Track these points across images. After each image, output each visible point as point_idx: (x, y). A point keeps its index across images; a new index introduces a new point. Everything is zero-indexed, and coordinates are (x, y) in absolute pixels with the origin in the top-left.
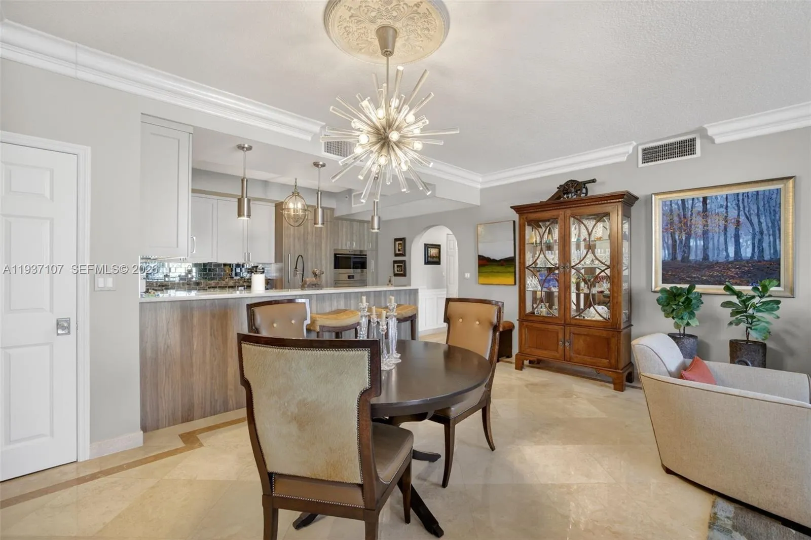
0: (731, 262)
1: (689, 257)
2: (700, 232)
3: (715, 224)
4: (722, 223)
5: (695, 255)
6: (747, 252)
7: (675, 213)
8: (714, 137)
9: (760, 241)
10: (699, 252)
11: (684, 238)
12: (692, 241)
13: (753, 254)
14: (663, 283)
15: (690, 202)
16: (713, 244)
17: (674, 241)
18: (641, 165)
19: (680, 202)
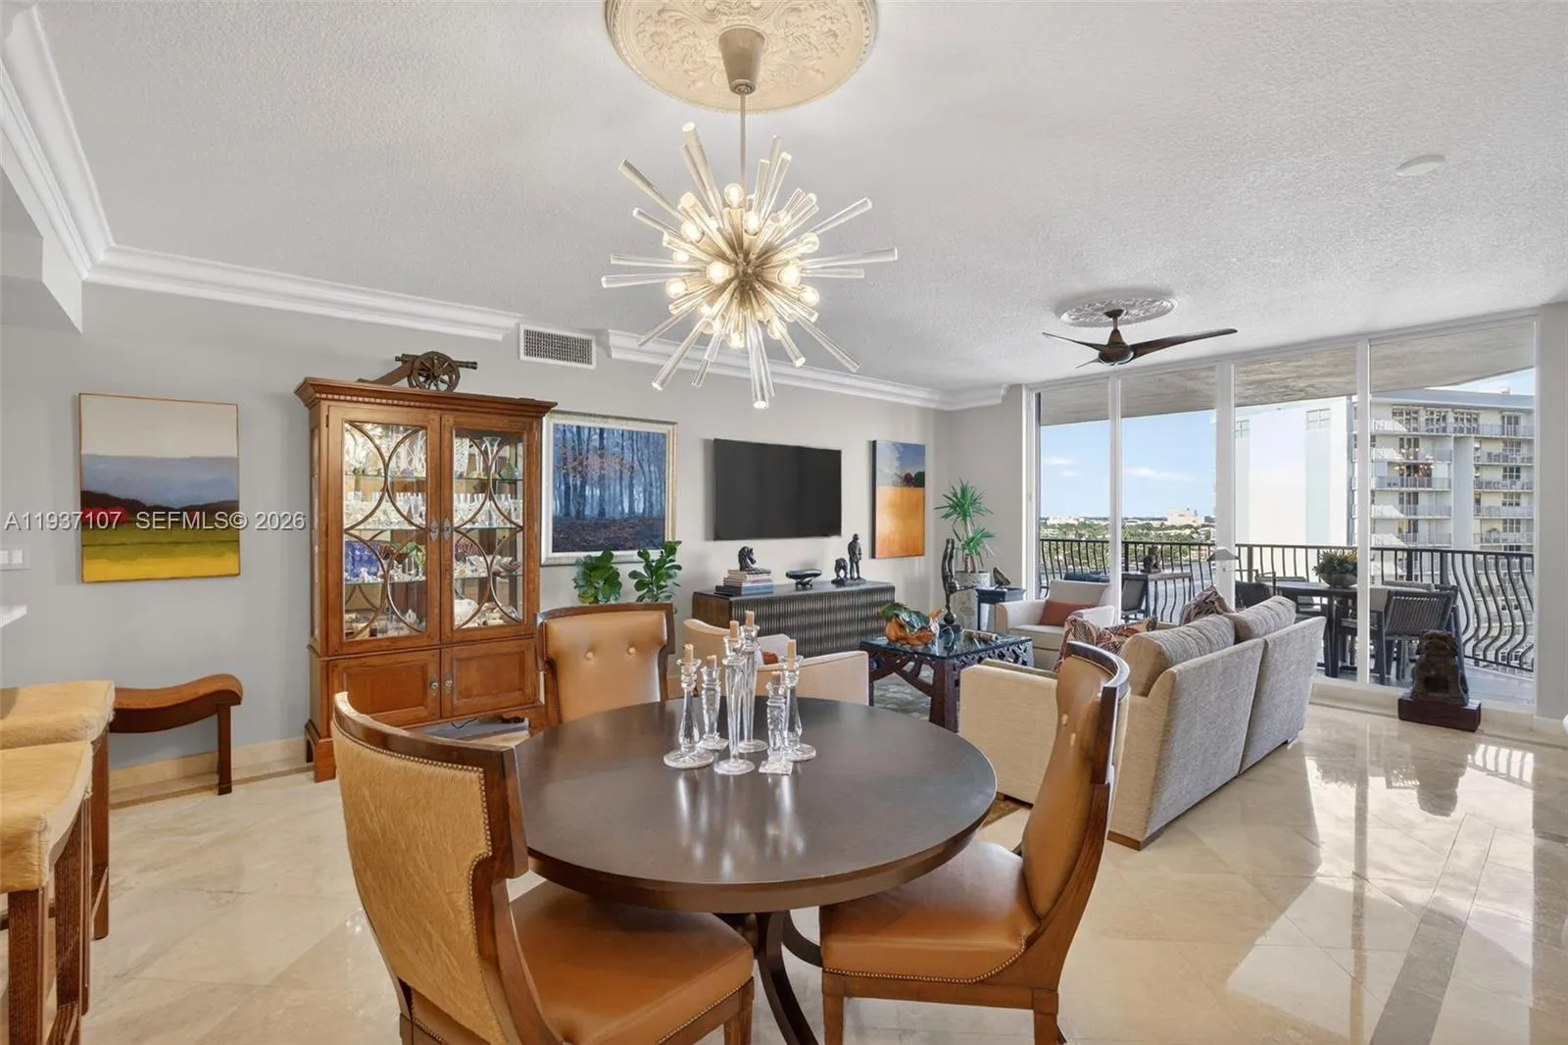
0: (626, 520)
1: (584, 512)
2: (596, 478)
3: (612, 467)
4: (618, 467)
5: (590, 511)
6: (639, 508)
7: (570, 444)
8: (612, 349)
9: (650, 497)
10: (595, 505)
11: (579, 483)
12: (587, 488)
13: (644, 511)
14: (553, 551)
15: (586, 432)
16: (610, 494)
17: (568, 487)
18: (523, 357)
19: (575, 430)
